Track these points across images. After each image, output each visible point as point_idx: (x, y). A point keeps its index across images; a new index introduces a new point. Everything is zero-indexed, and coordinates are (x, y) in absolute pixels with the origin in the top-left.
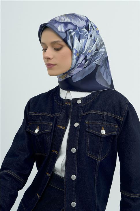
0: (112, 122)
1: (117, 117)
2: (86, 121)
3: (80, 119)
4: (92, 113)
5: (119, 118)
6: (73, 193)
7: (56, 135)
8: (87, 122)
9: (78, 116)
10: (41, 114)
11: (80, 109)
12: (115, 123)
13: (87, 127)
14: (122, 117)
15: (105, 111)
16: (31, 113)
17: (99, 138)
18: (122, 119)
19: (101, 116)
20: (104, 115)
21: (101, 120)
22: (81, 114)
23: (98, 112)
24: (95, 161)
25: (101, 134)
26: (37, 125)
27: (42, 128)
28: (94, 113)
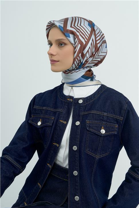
0: (112, 122)
1: (117, 117)
2: (86, 120)
3: (81, 118)
4: (93, 113)
5: (119, 118)
7: (58, 129)
8: (88, 121)
9: (79, 115)
10: (44, 108)
11: (81, 109)
12: (115, 123)
13: (88, 126)
14: (122, 116)
15: (105, 112)
16: (36, 107)
17: (99, 137)
18: (121, 118)
19: (101, 116)
20: (104, 115)
21: (101, 120)
22: (82, 113)
23: (98, 113)
24: (94, 158)
25: (101, 134)
26: (40, 118)
27: (45, 121)
28: (95, 114)
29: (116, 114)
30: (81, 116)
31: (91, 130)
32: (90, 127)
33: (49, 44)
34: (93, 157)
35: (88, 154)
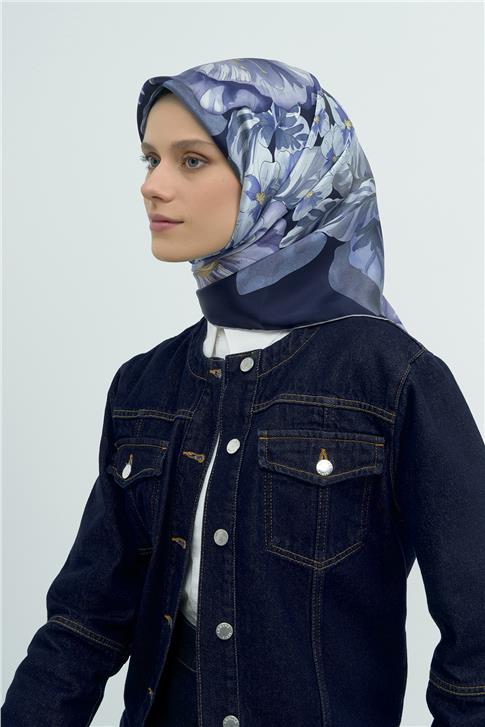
0: (360, 429)
1: (375, 410)
2: (259, 433)
3: (247, 427)
4: (280, 403)
5: (382, 414)
6: (229, 684)
8: (263, 436)
9: (242, 416)
10: (141, 412)
11: (251, 391)
13: (262, 452)
14: (391, 409)
15: (327, 393)
16: (117, 413)
17: (312, 489)
18: (391, 417)
19: (313, 412)
20: (323, 407)
21: (315, 427)
22: (251, 409)
23: (302, 399)
24: (307, 572)
25: (315, 477)
26: (129, 451)
27: (140, 461)
28: (289, 404)
29: (371, 400)
30: (246, 419)
31: (278, 466)
32: (271, 455)
33: (147, 158)
34: (302, 567)
35: (278, 559)
